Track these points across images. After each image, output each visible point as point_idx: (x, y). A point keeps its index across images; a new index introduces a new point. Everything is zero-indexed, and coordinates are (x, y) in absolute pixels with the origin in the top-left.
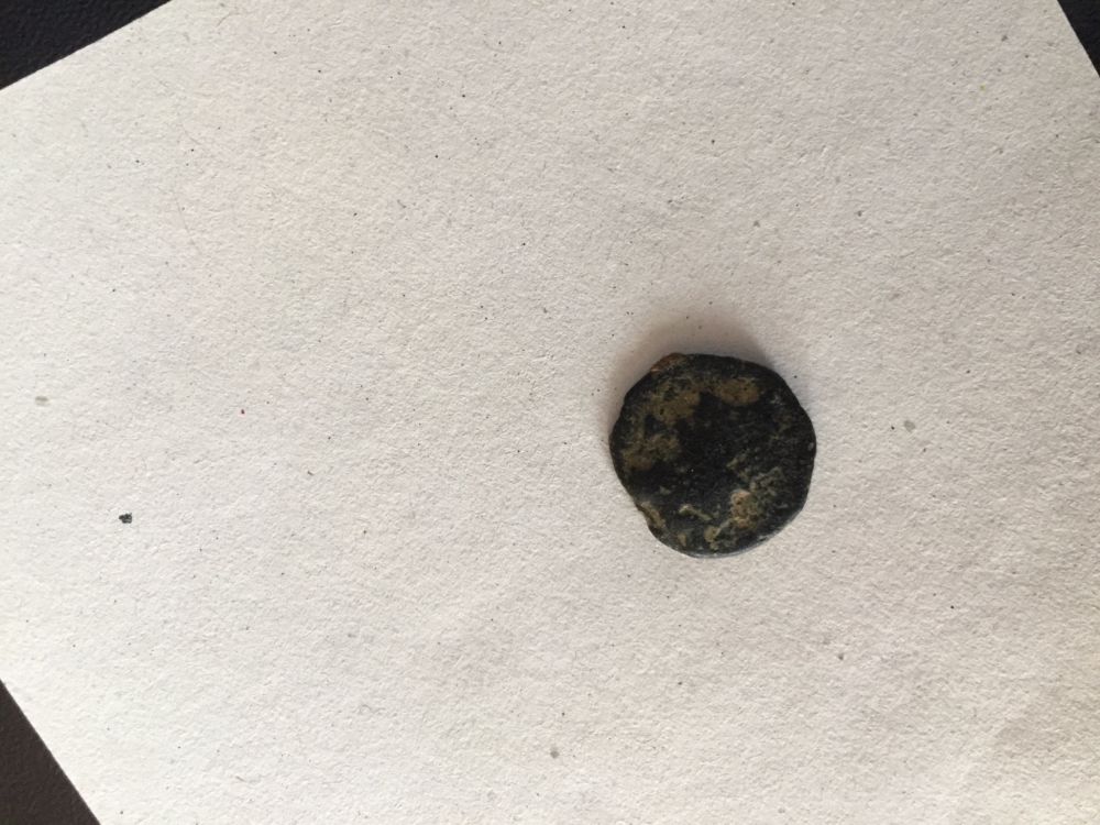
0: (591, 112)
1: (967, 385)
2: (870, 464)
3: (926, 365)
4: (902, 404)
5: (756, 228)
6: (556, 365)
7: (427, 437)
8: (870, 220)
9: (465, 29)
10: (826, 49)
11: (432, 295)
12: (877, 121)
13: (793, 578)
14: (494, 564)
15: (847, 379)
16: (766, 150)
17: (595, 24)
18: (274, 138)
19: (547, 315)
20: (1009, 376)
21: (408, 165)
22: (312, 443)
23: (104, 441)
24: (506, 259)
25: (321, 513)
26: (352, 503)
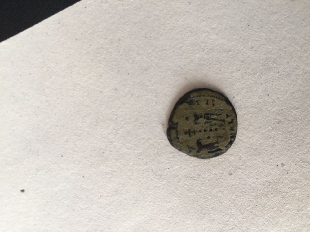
0: (180, 60)
1: (302, 152)
2: (269, 177)
3: (289, 145)
4: (281, 158)
5: (234, 99)
7: (123, 165)
8: (272, 97)
9: (139, 32)
10: (259, 41)
11: (126, 119)
12: (275, 65)
13: (243, 214)
14: (144, 208)
15: (263, 149)
16: (238, 73)
17: (182, 31)
18: (75, 67)
19: (164, 126)
21: (119, 77)
22: (84, 167)
23: (16, 165)
24: (150, 108)
25: (87, 190)
26: (97, 186)
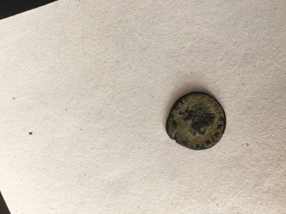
0: (174, 44)
1: (266, 136)
2: (235, 153)
3: (255, 129)
4: (247, 139)
5: (214, 84)
6: (153, 111)
7: (114, 125)
8: (246, 86)
9: (143, 17)
10: (242, 38)
11: (122, 87)
12: (253, 60)
13: (208, 181)
14: (127, 163)
15: (232, 129)
16: (221, 63)
17: (179, 21)
18: (87, 38)
19: (153, 98)
20: (277, 136)
21: (122, 51)
22: (83, 122)
23: (28, 112)
24: (144, 81)
25: (83, 141)
26: (91, 139)
